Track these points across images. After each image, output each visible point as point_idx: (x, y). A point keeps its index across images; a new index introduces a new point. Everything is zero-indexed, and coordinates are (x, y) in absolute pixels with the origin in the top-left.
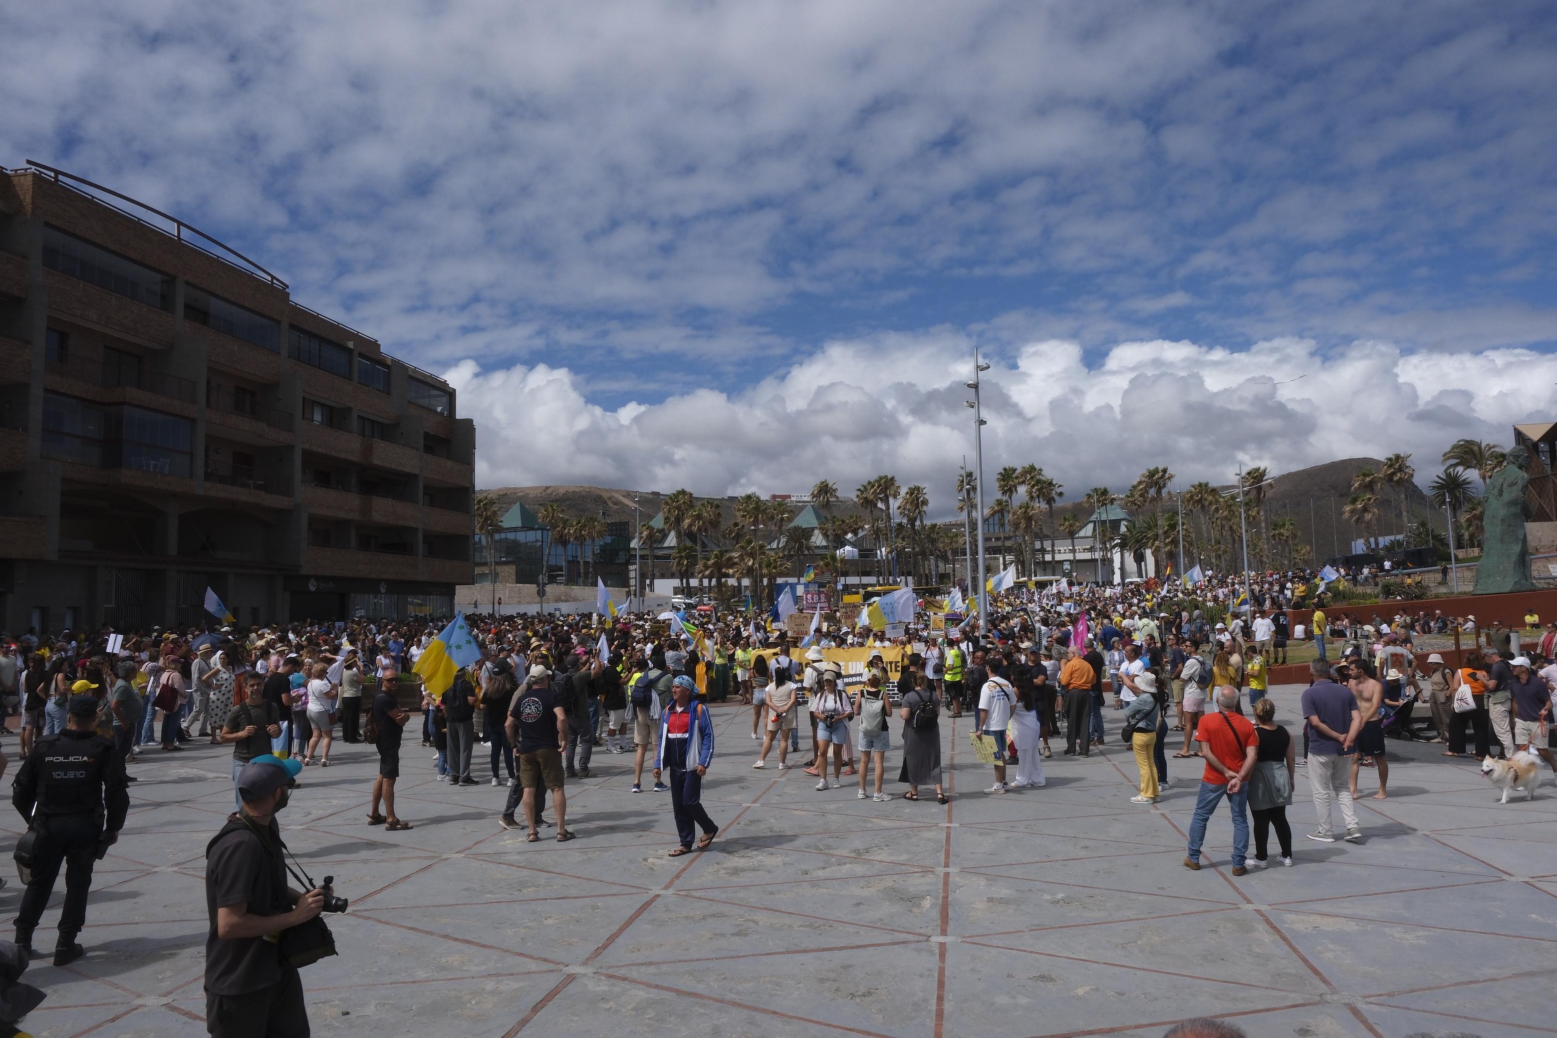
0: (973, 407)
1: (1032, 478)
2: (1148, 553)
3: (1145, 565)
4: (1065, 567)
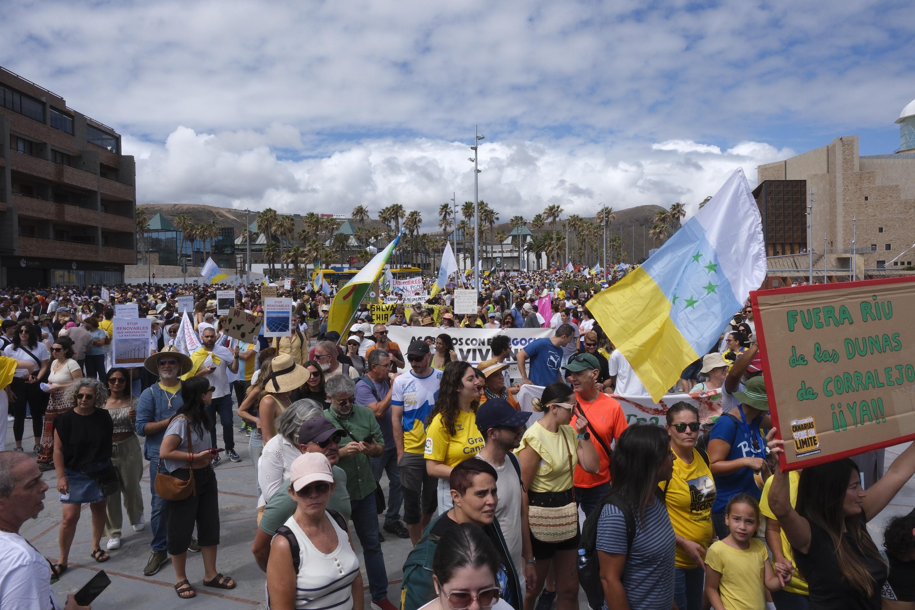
0: (473, 161)
1: (482, 209)
2: (543, 254)
3: (541, 261)
4: (497, 261)
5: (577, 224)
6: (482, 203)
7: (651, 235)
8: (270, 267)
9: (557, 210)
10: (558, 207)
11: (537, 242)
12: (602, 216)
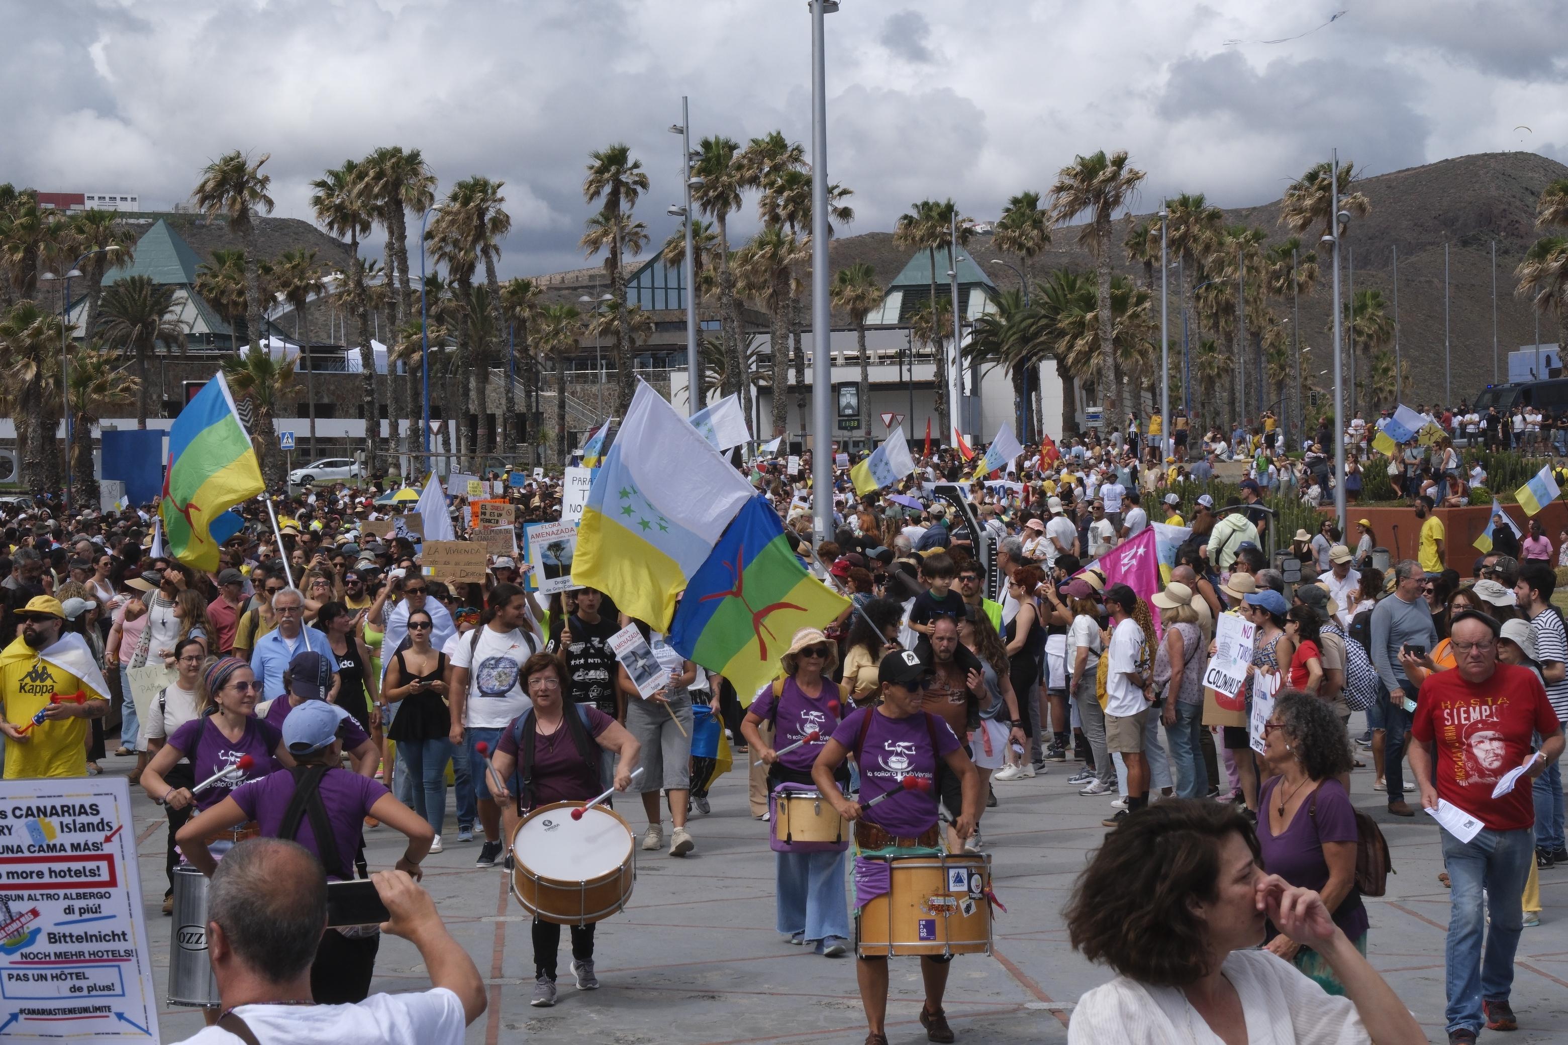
1: (776, 169)
2: (1048, 370)
3: (1039, 400)
4: (844, 401)
5: (1196, 239)
6: (778, 143)
7: (1523, 287)
9: (1115, 176)
10: (1120, 162)
11: (1018, 318)
12: (1308, 202)
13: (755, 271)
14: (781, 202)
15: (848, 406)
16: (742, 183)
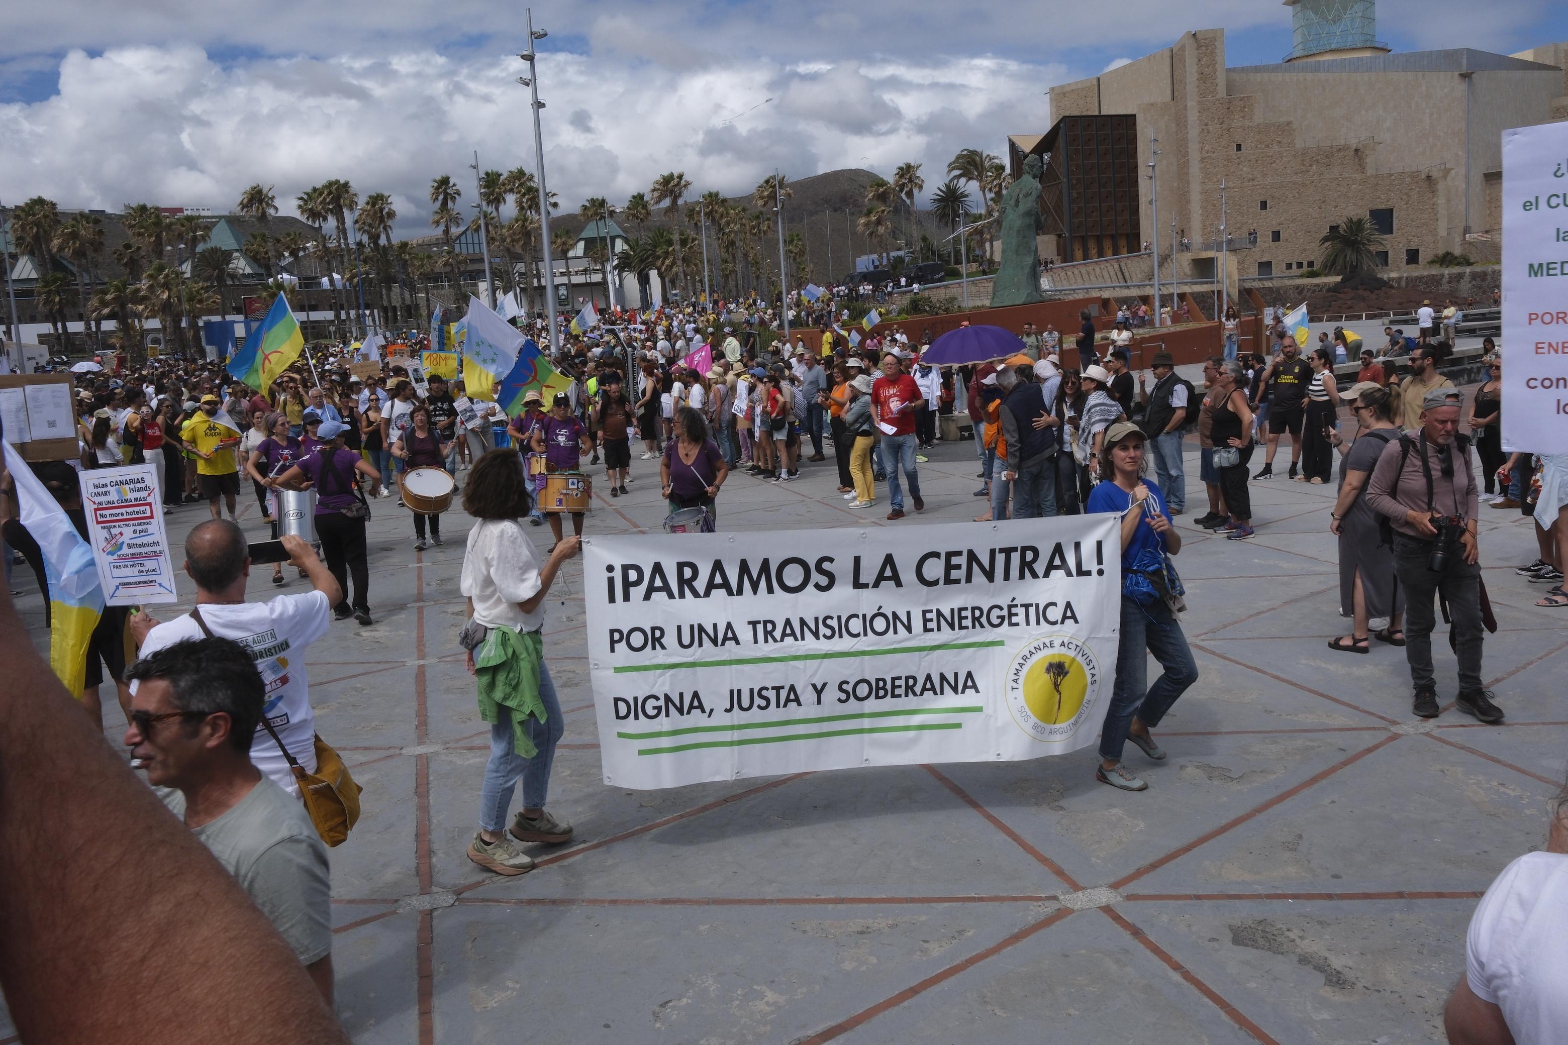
0: (527, 84)
1: (521, 185)
2: (653, 274)
3: (650, 288)
4: (561, 293)
5: (716, 212)
6: (521, 173)
8: (56, 329)
9: (679, 183)
10: (680, 177)
11: (638, 251)
12: (766, 193)
13: (514, 233)
14: (525, 200)
15: (563, 295)
16: (505, 192)
